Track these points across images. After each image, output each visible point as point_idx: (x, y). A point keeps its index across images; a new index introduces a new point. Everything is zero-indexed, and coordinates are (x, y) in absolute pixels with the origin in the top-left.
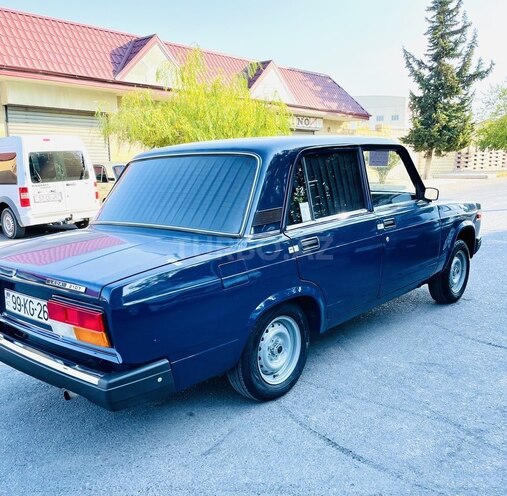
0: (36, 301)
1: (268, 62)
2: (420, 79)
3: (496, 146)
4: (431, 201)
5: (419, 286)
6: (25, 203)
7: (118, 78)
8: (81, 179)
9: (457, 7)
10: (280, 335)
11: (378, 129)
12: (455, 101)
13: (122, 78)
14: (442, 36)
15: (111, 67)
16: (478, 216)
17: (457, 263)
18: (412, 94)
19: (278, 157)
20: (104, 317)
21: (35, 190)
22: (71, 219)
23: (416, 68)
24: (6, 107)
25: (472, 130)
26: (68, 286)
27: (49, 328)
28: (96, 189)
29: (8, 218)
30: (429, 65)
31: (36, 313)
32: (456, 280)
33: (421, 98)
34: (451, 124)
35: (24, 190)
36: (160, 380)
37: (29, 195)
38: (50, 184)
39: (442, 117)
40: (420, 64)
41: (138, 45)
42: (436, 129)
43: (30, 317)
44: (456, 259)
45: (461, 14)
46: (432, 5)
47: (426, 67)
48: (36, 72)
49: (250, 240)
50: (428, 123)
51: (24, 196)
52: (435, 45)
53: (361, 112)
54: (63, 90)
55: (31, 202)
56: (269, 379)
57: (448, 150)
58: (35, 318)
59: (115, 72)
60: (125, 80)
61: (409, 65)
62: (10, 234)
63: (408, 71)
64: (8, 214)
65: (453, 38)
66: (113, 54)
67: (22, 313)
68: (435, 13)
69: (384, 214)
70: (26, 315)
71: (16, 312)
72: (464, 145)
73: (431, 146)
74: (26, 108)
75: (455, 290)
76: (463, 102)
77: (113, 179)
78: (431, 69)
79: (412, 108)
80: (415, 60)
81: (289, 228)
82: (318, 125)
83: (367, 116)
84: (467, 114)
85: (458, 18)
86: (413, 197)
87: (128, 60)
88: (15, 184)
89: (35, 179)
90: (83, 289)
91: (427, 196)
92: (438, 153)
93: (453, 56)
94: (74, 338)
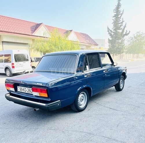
0: (27, 88)
1: (72, 30)
2: (111, 35)
3: (130, 53)
4: (115, 66)
5: (113, 87)
6: (13, 67)
7: (33, 34)
8: (27, 61)
9: (121, 16)
10: (82, 96)
11: (100, 48)
12: (120, 41)
14: (117, 24)
15: (31, 32)
16: (126, 70)
17: (121, 81)
18: (109, 39)
19: (81, 55)
20: (47, 90)
21: (16, 64)
22: (25, 71)
23: (110, 32)
25: (125, 49)
26: (37, 84)
27: (32, 94)
28: (31, 64)
30: (113, 31)
31: (27, 91)
32: (121, 85)
33: (111, 40)
34: (119, 47)
35: (13, 64)
36: (58, 105)
38: (20, 62)
39: (117, 45)
40: (111, 31)
41: (38, 26)
42: (115, 48)
43: (25, 92)
44: (121, 80)
45: (122, 18)
46: (114, 16)
47: (112, 32)
49: (76, 74)
50: (113, 47)
52: (115, 26)
53: (96, 44)
54: (18, 37)
55: (15, 67)
56: (80, 107)
57: (118, 54)
58: (27, 92)
59: (32, 33)
60: (35, 35)
61: (108, 31)
62: (9, 76)
63: (108, 33)
64: (8, 70)
65: (119, 25)
66: (31, 28)
67: (23, 91)
68: (115, 18)
69: (105, 69)
70: (24, 92)
71: (21, 91)
72: (123, 52)
73: (114, 53)
74: (8, 42)
75: (121, 88)
76: (122, 41)
77: (34, 61)
78: (114, 33)
79: (109, 43)
80: (110, 30)
81: (84, 71)
82: (85, 47)
83: (97, 45)
84: (123, 44)
85: (121, 20)
86: (111, 65)
87: (35, 30)
88: (11, 62)
89: (16, 61)
90: (41, 84)
91: (114, 65)
92: (116, 55)
93: (120, 29)
94: (39, 95)
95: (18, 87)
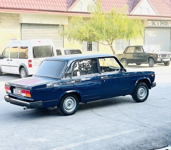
0: (19, 90)
6: (30, 66)
7: (69, 10)
8: (51, 56)
10: (70, 101)
13: (71, 9)
20: (31, 91)
24: (21, 24)
27: (22, 95)
29: (23, 72)
35: (30, 61)
36: (40, 104)
37: (32, 63)
48: (35, 10)
51: (30, 63)
55: (33, 65)
56: (67, 111)
58: (19, 94)
59: (68, 7)
60: (72, 10)
64: (23, 70)
71: (16, 93)
74: (30, 24)
81: (73, 77)
86: (120, 70)
88: (27, 58)
94: (26, 96)
95: (14, 89)
